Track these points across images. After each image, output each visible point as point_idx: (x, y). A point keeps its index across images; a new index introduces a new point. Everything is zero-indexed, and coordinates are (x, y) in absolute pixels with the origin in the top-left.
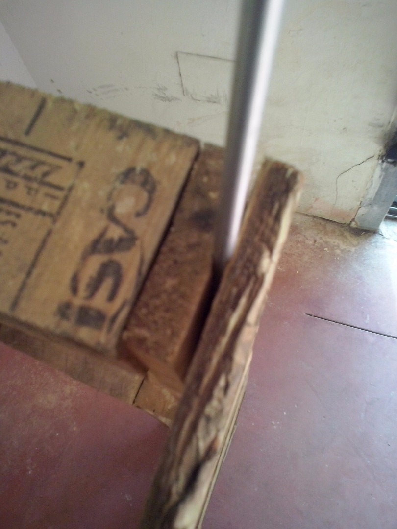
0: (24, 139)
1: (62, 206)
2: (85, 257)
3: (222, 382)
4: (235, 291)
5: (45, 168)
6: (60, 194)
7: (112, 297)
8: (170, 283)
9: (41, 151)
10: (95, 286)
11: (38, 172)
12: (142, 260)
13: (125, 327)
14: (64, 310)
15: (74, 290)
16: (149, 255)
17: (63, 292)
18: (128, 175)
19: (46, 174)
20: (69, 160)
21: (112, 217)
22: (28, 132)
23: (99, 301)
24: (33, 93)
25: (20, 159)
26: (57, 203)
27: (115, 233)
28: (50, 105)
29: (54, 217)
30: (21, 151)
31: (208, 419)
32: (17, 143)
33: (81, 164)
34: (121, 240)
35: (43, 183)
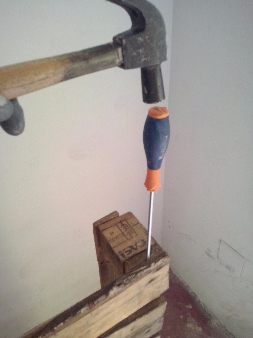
0: (132, 227)
1: (130, 239)
2: (128, 247)
3: (134, 275)
4: (145, 264)
5: (132, 232)
6: (131, 237)
7: (128, 254)
8: (137, 259)
9: (133, 229)
10: (126, 252)
11: (130, 232)
12: (135, 253)
13: (127, 260)
14: (120, 252)
15: (124, 250)
16: (137, 253)
17: (122, 250)
18: (142, 240)
19: (131, 233)
20: (136, 233)
21: (136, 244)
22: (133, 226)
23: (126, 254)
24: (138, 221)
25: (129, 229)
26: (130, 238)
27: (135, 247)
28: (139, 224)
29: (128, 239)
30: (130, 228)
31: (128, 279)
32: (130, 226)
33: (137, 235)
34: (135, 248)
35: (130, 234)
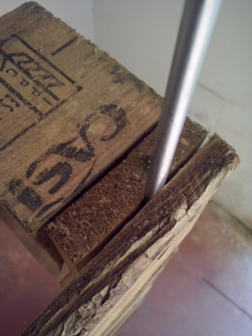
0: (49, 57)
1: (50, 111)
2: (48, 154)
3: (103, 292)
5: (54, 81)
6: (54, 102)
7: (52, 191)
9: (57, 69)
10: (45, 177)
11: (47, 82)
12: (89, 174)
13: (52, 219)
14: (13, 185)
15: (29, 174)
17: (20, 171)
18: (108, 109)
19: (51, 85)
20: (73, 82)
21: (83, 133)
22: (53, 54)
23: (43, 190)
24: (71, 31)
25: (39, 68)
26: (50, 107)
27: (80, 144)
28: (78, 42)
29: (42, 116)
30: (43, 64)
32: (43, 58)
33: (80, 88)
34: (81, 151)
35: (46, 90)
